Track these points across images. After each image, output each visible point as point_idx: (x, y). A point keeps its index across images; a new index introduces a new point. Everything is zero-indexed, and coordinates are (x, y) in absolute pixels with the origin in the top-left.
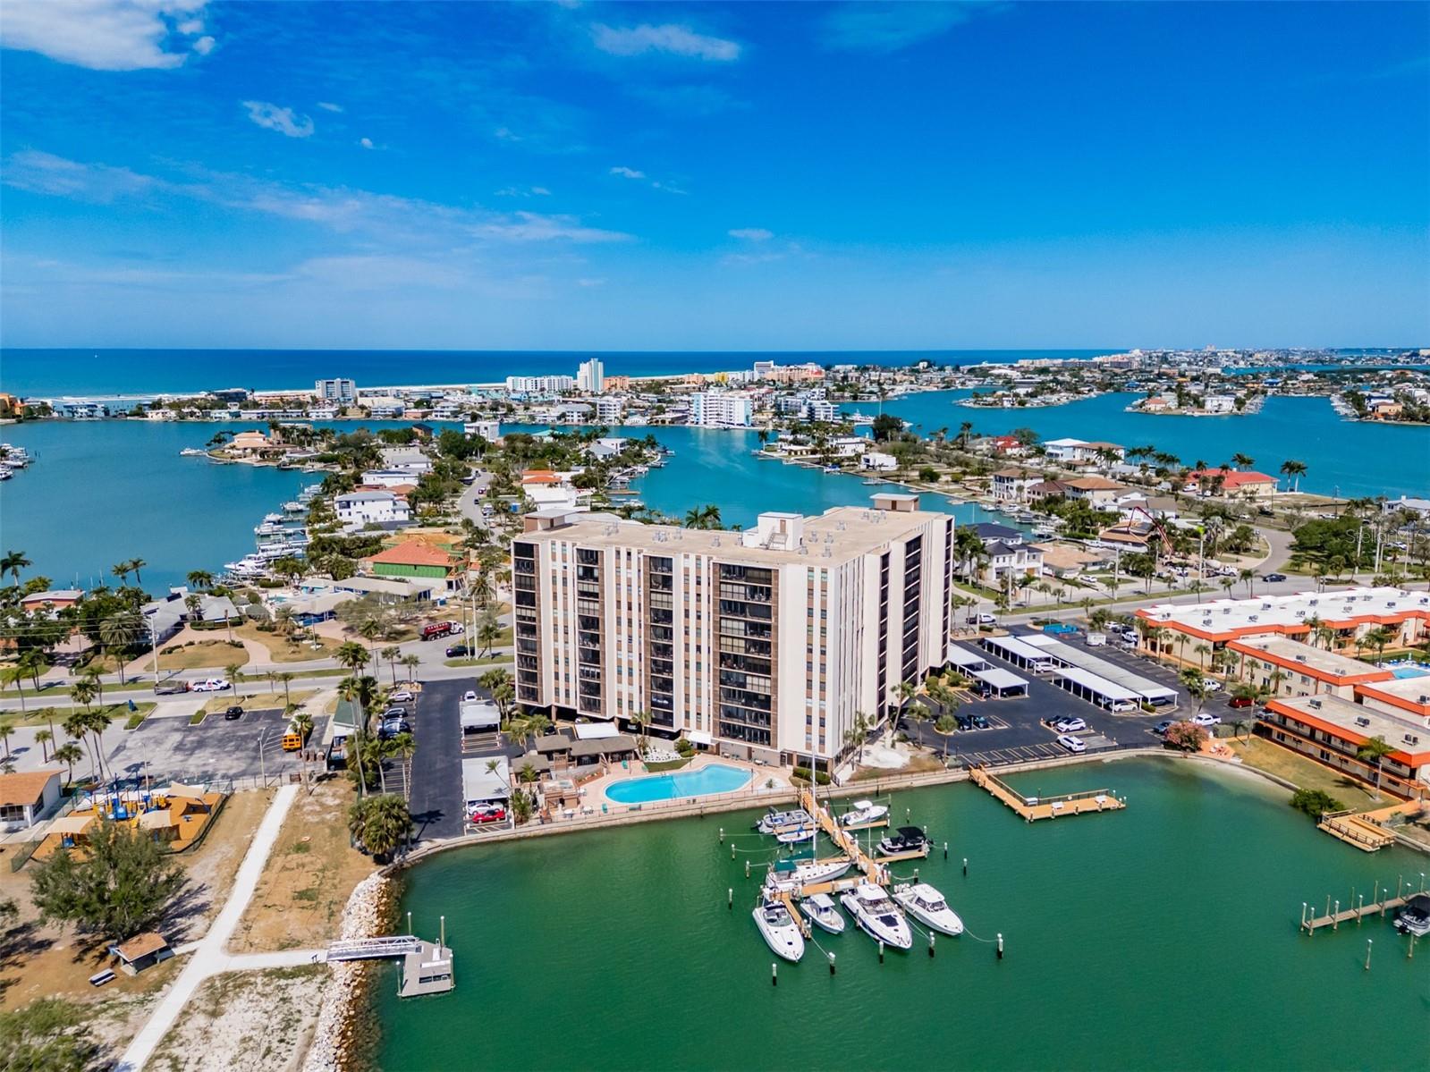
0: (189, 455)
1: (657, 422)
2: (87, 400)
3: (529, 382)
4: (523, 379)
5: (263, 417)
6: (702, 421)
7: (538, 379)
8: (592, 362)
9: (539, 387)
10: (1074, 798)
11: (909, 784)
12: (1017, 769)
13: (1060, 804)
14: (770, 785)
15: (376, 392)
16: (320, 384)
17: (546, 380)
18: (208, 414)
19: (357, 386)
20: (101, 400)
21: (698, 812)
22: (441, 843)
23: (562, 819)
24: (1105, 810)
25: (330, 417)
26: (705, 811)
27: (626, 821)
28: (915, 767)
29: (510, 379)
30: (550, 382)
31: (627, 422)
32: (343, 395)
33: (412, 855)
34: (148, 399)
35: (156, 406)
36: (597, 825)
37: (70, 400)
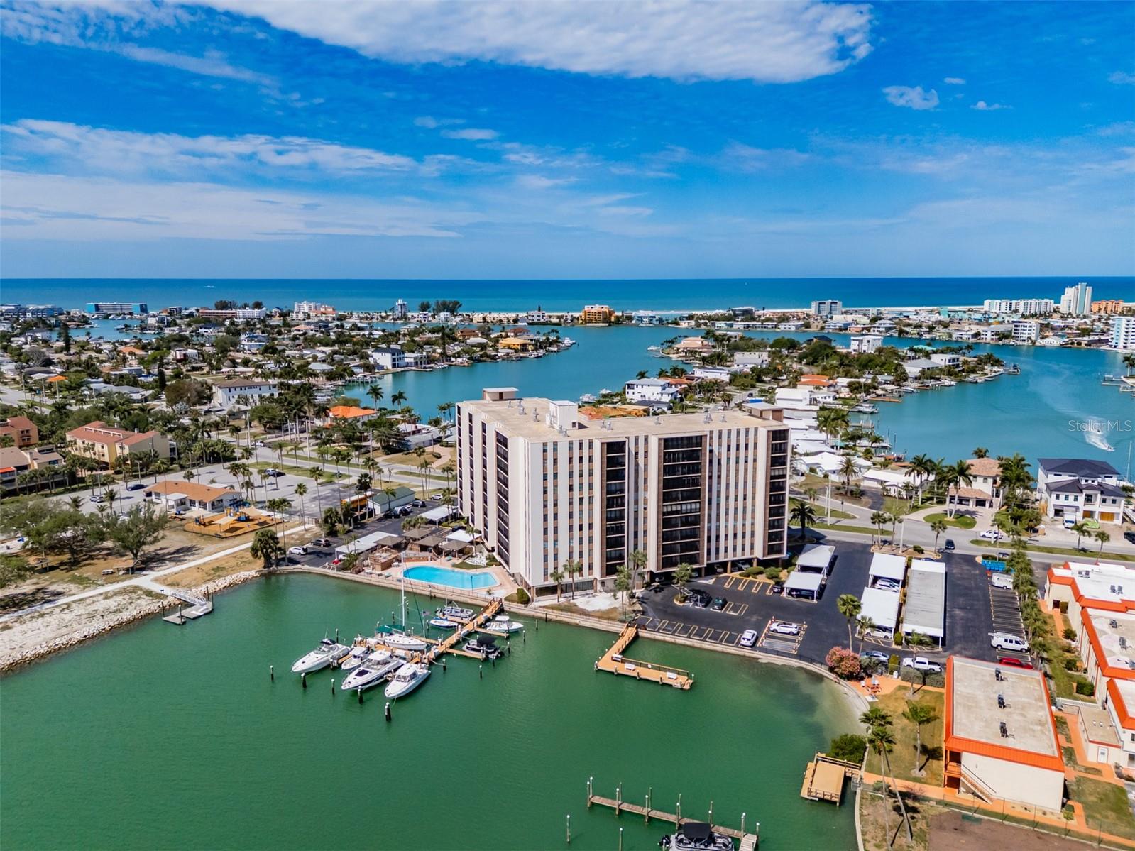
0: (652, 351)
1: (1072, 343)
2: (650, 313)
3: (1004, 305)
4: (999, 301)
5: (748, 327)
6: (1121, 345)
7: (1014, 302)
8: (1079, 286)
9: (1013, 308)
10: (653, 668)
11: (577, 622)
12: (672, 640)
13: (632, 667)
14: (489, 592)
15: (856, 311)
16: (814, 304)
17: (1022, 303)
18: (714, 325)
19: (843, 306)
20: (659, 314)
21: (428, 593)
22: (306, 568)
23: (371, 575)
24: (664, 684)
25: (793, 329)
26: (437, 595)
27: (392, 586)
28: (605, 615)
29: (987, 302)
30: (1026, 305)
31: (1040, 343)
32: (830, 313)
33: (283, 568)
34: (686, 313)
35: (690, 317)
36: (377, 584)
37: (642, 313)
